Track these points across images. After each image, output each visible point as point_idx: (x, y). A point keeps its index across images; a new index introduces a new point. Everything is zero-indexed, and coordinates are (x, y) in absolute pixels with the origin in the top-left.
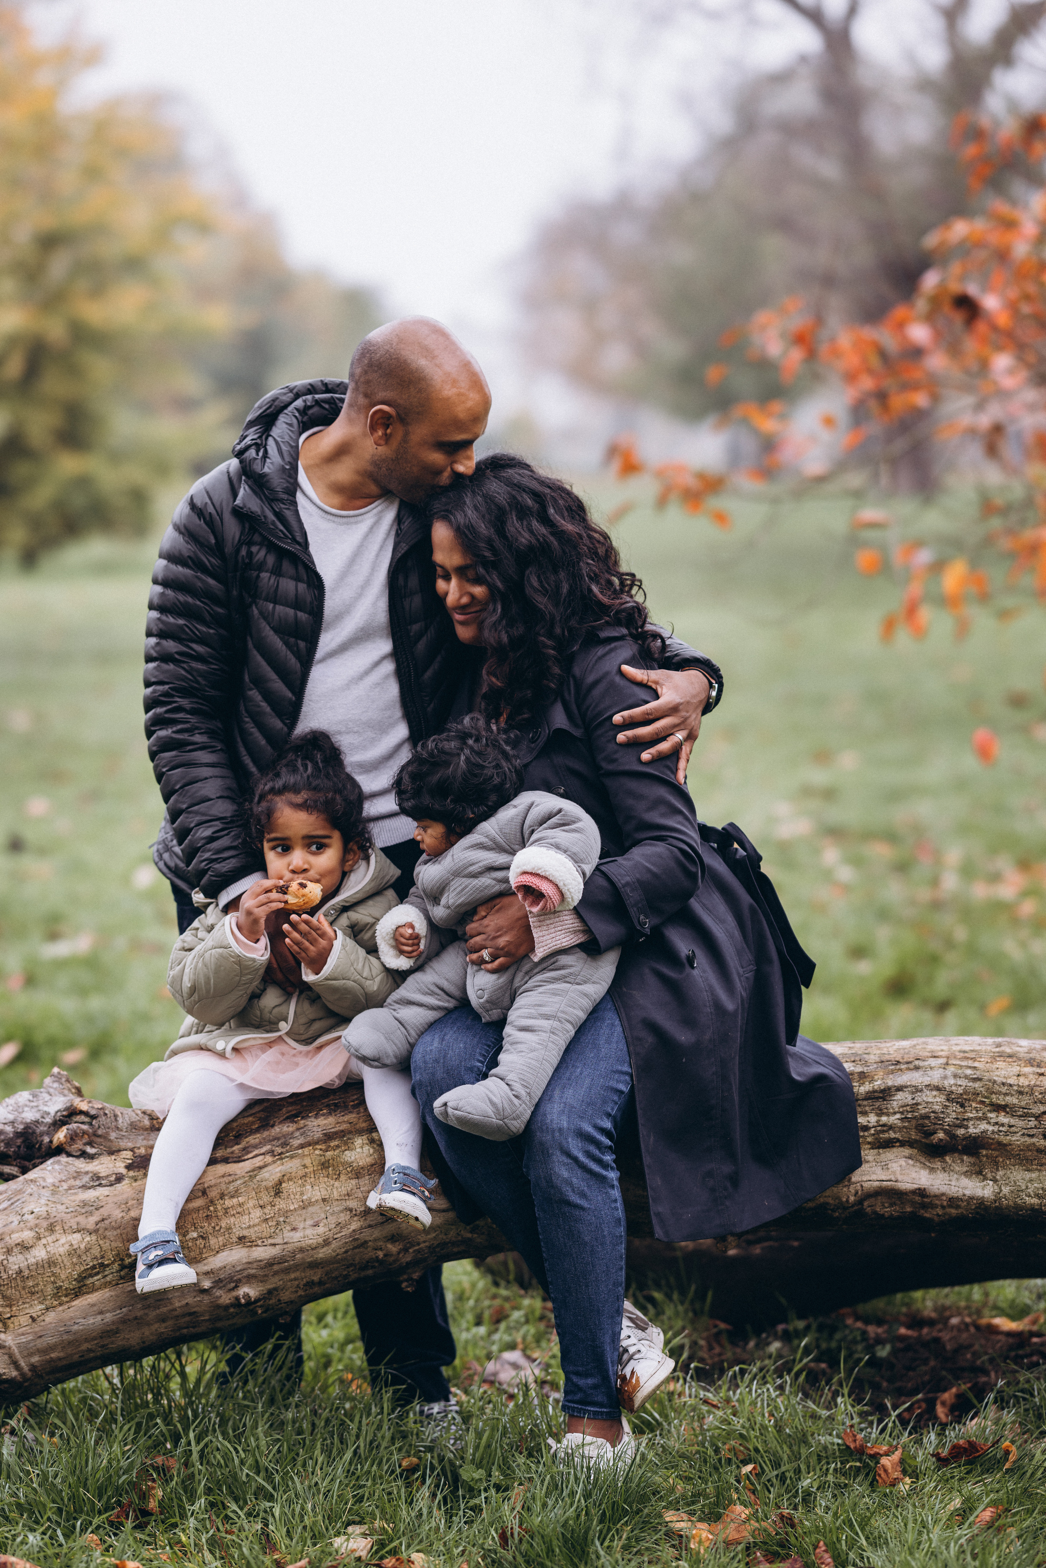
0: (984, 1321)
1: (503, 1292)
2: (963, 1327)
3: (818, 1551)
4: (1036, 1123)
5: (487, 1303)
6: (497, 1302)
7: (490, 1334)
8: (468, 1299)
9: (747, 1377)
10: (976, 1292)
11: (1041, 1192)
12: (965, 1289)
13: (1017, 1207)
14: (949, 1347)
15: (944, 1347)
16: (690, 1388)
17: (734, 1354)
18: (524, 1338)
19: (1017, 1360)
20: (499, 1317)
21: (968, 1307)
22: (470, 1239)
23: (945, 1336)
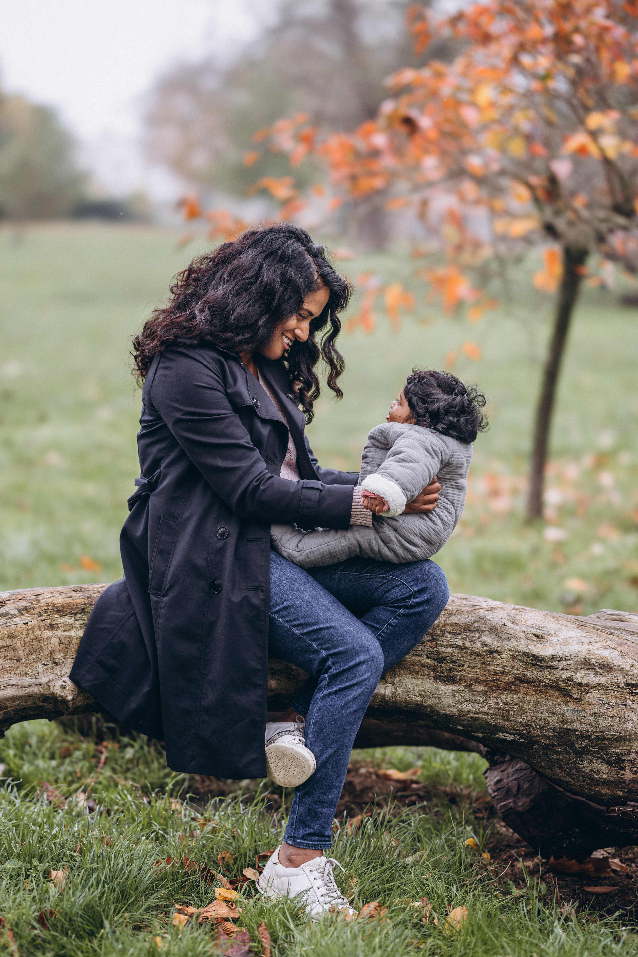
0: (382, 772)
1: (70, 739)
2: (368, 774)
3: (260, 929)
4: (422, 647)
5: (58, 745)
6: (66, 744)
7: (58, 766)
8: (47, 741)
9: (224, 805)
10: (378, 752)
11: (423, 693)
12: (370, 750)
13: (407, 702)
14: (358, 788)
15: (354, 787)
16: (186, 809)
17: (219, 786)
18: (81, 769)
19: (402, 799)
20: (66, 754)
21: (372, 762)
22: (42, 706)
23: (357, 781)
